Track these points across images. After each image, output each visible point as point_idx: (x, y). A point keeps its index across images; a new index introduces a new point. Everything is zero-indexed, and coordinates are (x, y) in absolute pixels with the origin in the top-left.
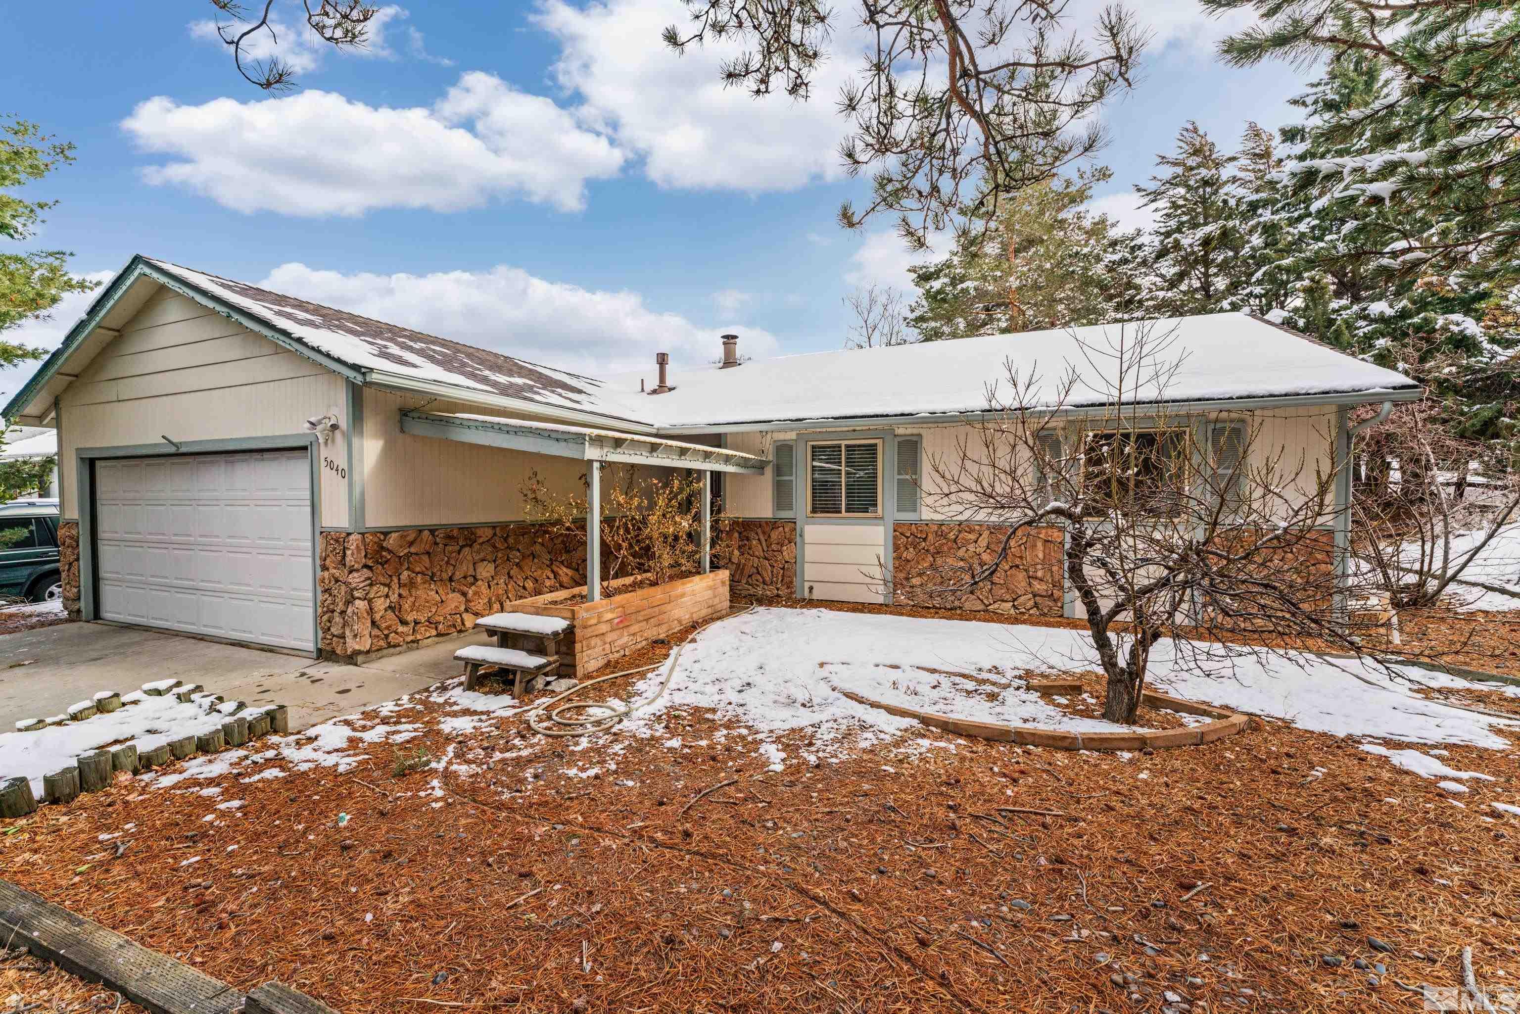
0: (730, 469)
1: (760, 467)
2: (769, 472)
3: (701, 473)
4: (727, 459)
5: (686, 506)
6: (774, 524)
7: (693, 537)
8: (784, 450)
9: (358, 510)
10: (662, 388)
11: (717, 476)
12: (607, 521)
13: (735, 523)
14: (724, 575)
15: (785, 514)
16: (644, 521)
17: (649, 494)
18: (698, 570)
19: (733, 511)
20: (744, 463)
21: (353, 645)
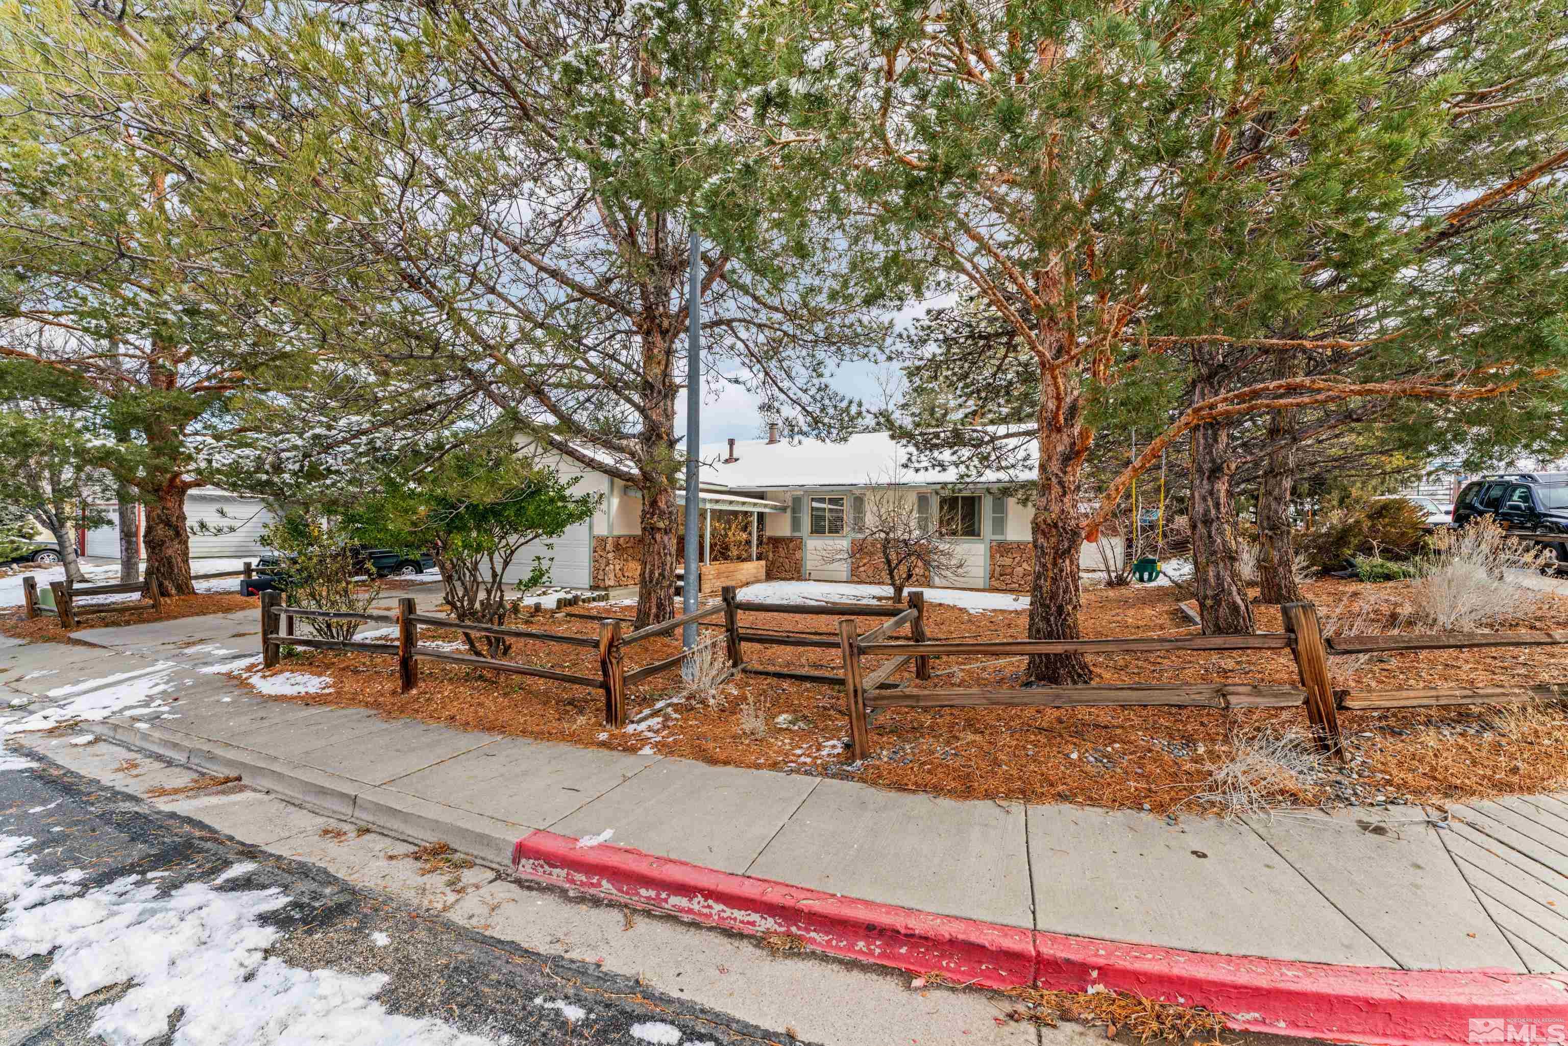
0: (767, 510)
1: (784, 509)
2: (789, 511)
3: (752, 513)
4: (766, 506)
5: (745, 529)
6: (791, 539)
7: (748, 542)
8: (797, 501)
9: (611, 527)
10: (731, 460)
11: (761, 516)
12: (712, 535)
13: (770, 538)
14: (763, 563)
15: (797, 534)
16: (726, 535)
17: (729, 522)
18: (749, 559)
19: (769, 533)
20: (774, 507)
21: (608, 583)
